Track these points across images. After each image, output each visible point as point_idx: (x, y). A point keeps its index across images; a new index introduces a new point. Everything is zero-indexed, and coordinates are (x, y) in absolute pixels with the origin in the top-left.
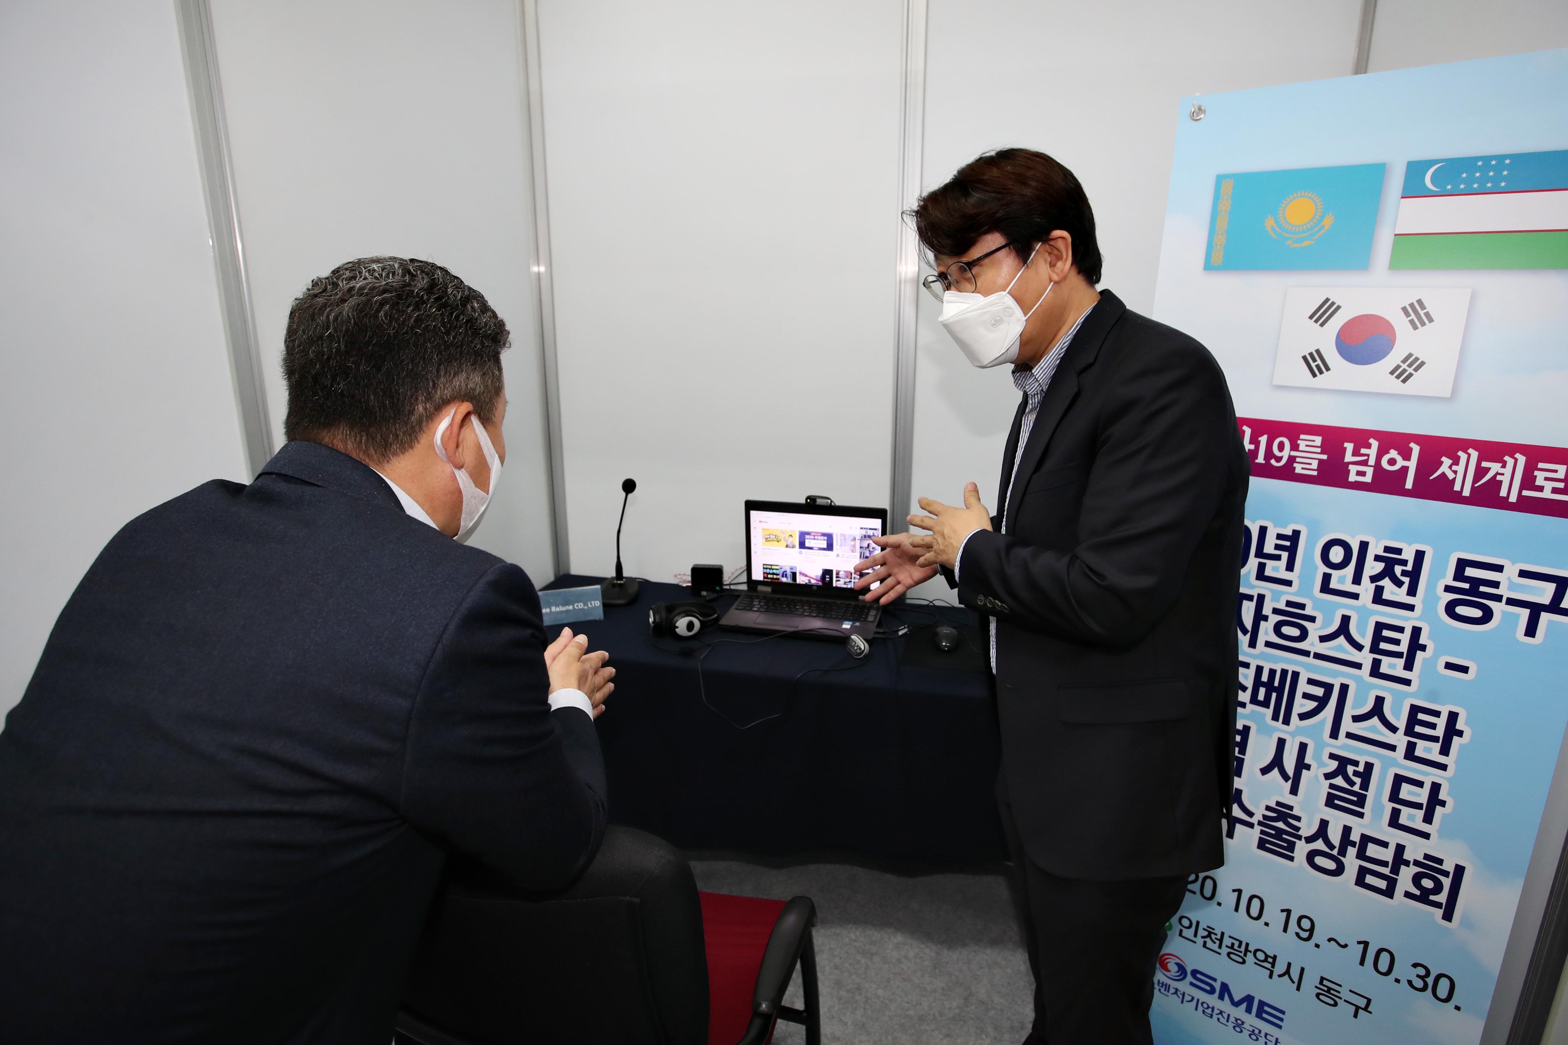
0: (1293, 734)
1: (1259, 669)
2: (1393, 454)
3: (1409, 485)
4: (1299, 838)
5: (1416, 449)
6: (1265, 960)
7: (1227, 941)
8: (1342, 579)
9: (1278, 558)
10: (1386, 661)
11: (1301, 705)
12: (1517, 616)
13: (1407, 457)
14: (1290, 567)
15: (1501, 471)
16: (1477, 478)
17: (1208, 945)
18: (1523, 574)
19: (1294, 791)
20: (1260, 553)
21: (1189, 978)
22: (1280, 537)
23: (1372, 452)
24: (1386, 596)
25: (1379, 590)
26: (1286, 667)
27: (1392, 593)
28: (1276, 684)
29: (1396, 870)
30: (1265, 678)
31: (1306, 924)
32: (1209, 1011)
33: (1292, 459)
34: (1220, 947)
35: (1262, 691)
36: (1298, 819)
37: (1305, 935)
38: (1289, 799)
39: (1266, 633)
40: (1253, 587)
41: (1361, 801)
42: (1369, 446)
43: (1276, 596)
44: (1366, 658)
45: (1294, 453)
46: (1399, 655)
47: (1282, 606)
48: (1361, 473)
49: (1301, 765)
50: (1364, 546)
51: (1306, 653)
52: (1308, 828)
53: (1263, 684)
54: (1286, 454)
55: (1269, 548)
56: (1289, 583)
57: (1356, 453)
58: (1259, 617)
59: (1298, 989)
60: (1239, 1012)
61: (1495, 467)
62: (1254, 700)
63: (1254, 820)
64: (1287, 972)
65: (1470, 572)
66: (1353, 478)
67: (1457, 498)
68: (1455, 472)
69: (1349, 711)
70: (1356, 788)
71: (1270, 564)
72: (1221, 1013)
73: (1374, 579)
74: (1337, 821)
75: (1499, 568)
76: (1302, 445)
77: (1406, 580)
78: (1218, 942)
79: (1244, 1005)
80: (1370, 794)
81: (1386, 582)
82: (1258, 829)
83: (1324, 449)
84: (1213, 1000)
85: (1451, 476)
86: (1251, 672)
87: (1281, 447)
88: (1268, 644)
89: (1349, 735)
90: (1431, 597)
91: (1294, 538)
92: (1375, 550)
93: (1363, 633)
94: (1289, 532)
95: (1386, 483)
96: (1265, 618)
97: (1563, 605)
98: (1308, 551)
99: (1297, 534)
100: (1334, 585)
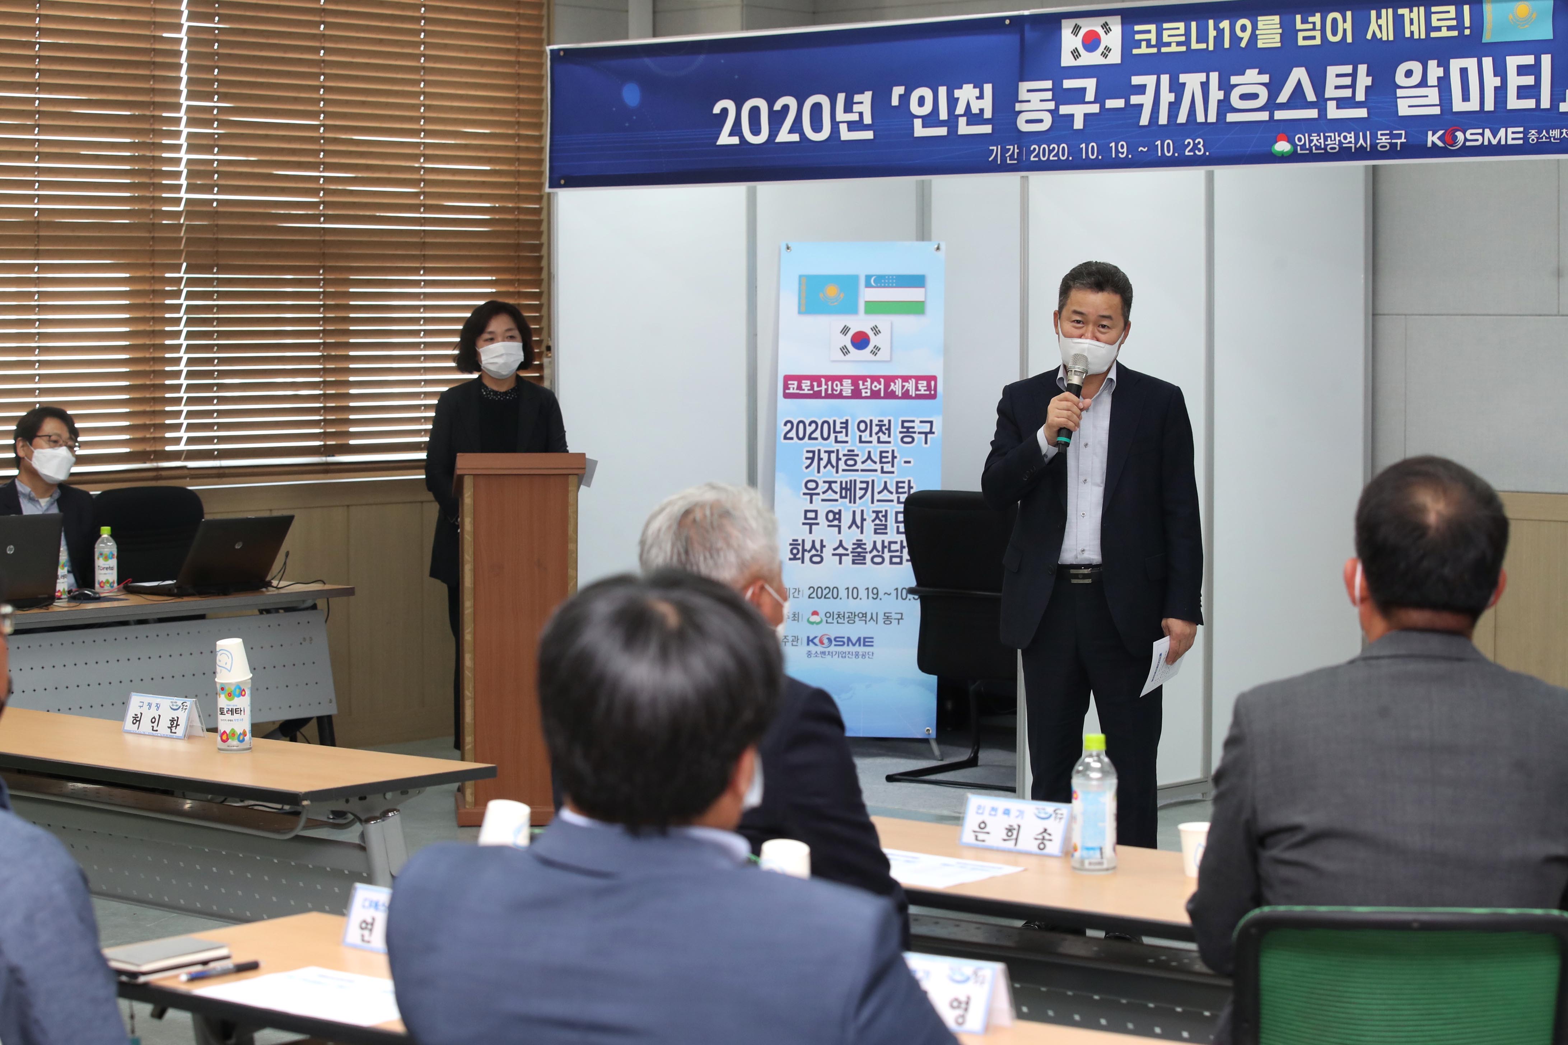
0: (858, 507)
1: (841, 482)
2: (875, 383)
3: (882, 395)
4: (866, 553)
5: (882, 381)
6: (863, 616)
7: (846, 616)
8: (866, 436)
9: (841, 432)
10: (885, 466)
11: (859, 493)
12: (921, 438)
13: (880, 384)
14: (847, 435)
15: (909, 386)
16: (902, 389)
17: (839, 622)
18: (921, 422)
19: (862, 532)
20: (835, 432)
21: (834, 643)
22: (842, 423)
23: (868, 383)
24: (881, 440)
25: (879, 438)
26: (851, 478)
27: (883, 438)
28: (849, 487)
29: (902, 552)
30: (844, 486)
31: (875, 591)
32: (843, 655)
33: (841, 390)
34: (844, 620)
35: (844, 492)
36: (865, 544)
37: (875, 597)
38: (860, 537)
39: (842, 466)
40: (834, 447)
41: (886, 527)
42: (867, 381)
43: (843, 448)
44: (878, 466)
45: (842, 388)
46: (888, 462)
47: (846, 452)
48: (866, 393)
49: (863, 520)
50: (871, 421)
51: (857, 470)
52: (869, 547)
53: (844, 489)
54: (839, 388)
55: (838, 429)
56: (847, 442)
57: (863, 385)
58: (838, 459)
59: (877, 623)
60: (857, 648)
61: (906, 384)
62: (841, 497)
63: (849, 552)
64: (872, 618)
65: (906, 424)
66: (864, 395)
67: (897, 397)
69: (876, 491)
70: (883, 522)
71: (839, 435)
72: (849, 653)
73: (877, 434)
74: (879, 538)
75: (913, 421)
76: (844, 384)
77: (887, 432)
78: (843, 618)
79: (858, 644)
80: (888, 523)
81: (880, 434)
82: (851, 555)
83: (853, 384)
84: (845, 649)
85: (894, 389)
86: (838, 485)
87: (837, 385)
88: (844, 470)
89: (878, 501)
90: (896, 437)
91: (847, 422)
92: (875, 422)
93: (876, 457)
94: (844, 421)
95: (875, 395)
96: (840, 459)
97: (933, 430)
98: (853, 427)
99: (847, 421)
100: (863, 439)
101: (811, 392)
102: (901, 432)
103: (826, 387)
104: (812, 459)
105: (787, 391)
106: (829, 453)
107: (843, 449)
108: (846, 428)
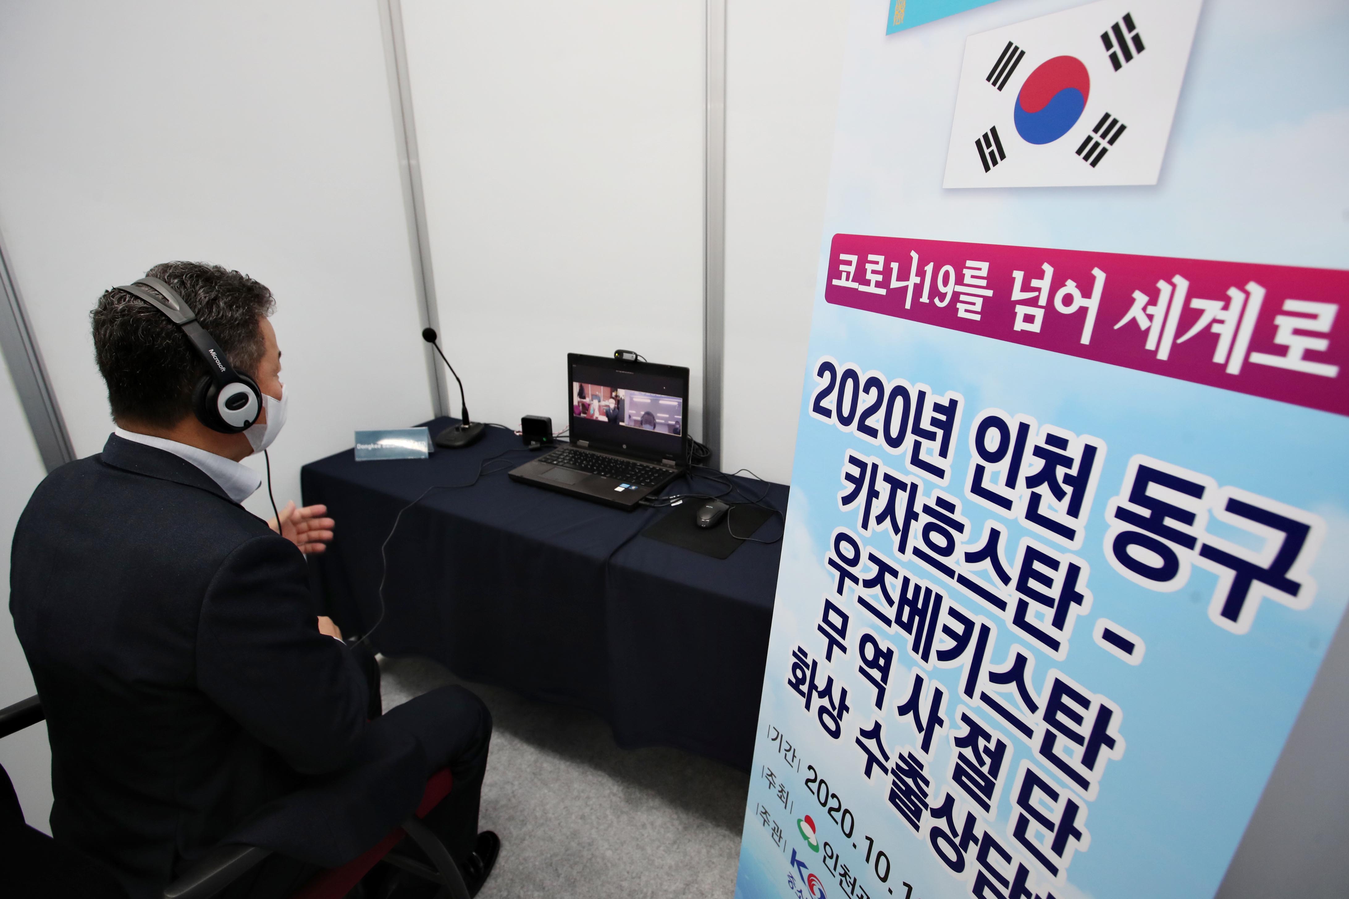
0: (931, 675)
1: (906, 581)
2: (1070, 287)
3: (1086, 339)
4: (927, 806)
5: (1100, 276)
7: (858, 890)
8: (995, 477)
9: (931, 436)
10: (1034, 606)
11: (942, 642)
12: (1215, 578)
13: (1087, 293)
14: (944, 451)
15: (1221, 315)
16: (1183, 326)
17: (843, 885)
18: (1235, 507)
19: (926, 746)
20: (916, 428)
22: (938, 408)
23: (1045, 284)
24: (1043, 510)
25: (1035, 500)
26: (930, 585)
27: (1050, 507)
28: (921, 605)
30: (910, 594)
33: (956, 297)
34: (852, 892)
35: (907, 610)
36: (927, 783)
38: (920, 755)
39: (915, 537)
40: (907, 473)
41: (989, 789)
42: (1041, 275)
43: (928, 489)
44: (1012, 596)
45: (959, 289)
46: (1047, 601)
47: (932, 504)
48: (1029, 319)
49: (934, 717)
50: (1024, 429)
51: (949, 572)
52: (934, 798)
53: (910, 603)
54: (949, 290)
55: (925, 424)
56: (941, 473)
57: (1026, 287)
58: (911, 515)
61: (1211, 309)
62: (899, 619)
63: (889, 766)
65: (1154, 491)
66: (1019, 325)
68: (1150, 317)
69: (986, 667)
70: (985, 770)
71: (925, 444)
73: (1032, 482)
74: (963, 801)
75: (1196, 491)
76: (967, 276)
77: (1068, 489)
78: (851, 887)
80: (997, 785)
81: (1044, 489)
82: (891, 777)
83: (991, 281)
85: (1143, 323)
86: (898, 583)
87: (946, 279)
88: (916, 551)
89: (985, 698)
90: (1097, 527)
91: (950, 410)
92: (1036, 439)
93: (1010, 562)
94: (946, 403)
96: (916, 517)
97: (1293, 574)
98: (965, 430)
99: (953, 403)
100: (986, 484)
101: (883, 292)
102: (1122, 514)
103: (918, 280)
104: (858, 482)
105: (835, 282)
106: (896, 484)
107: (928, 491)
108: (947, 427)
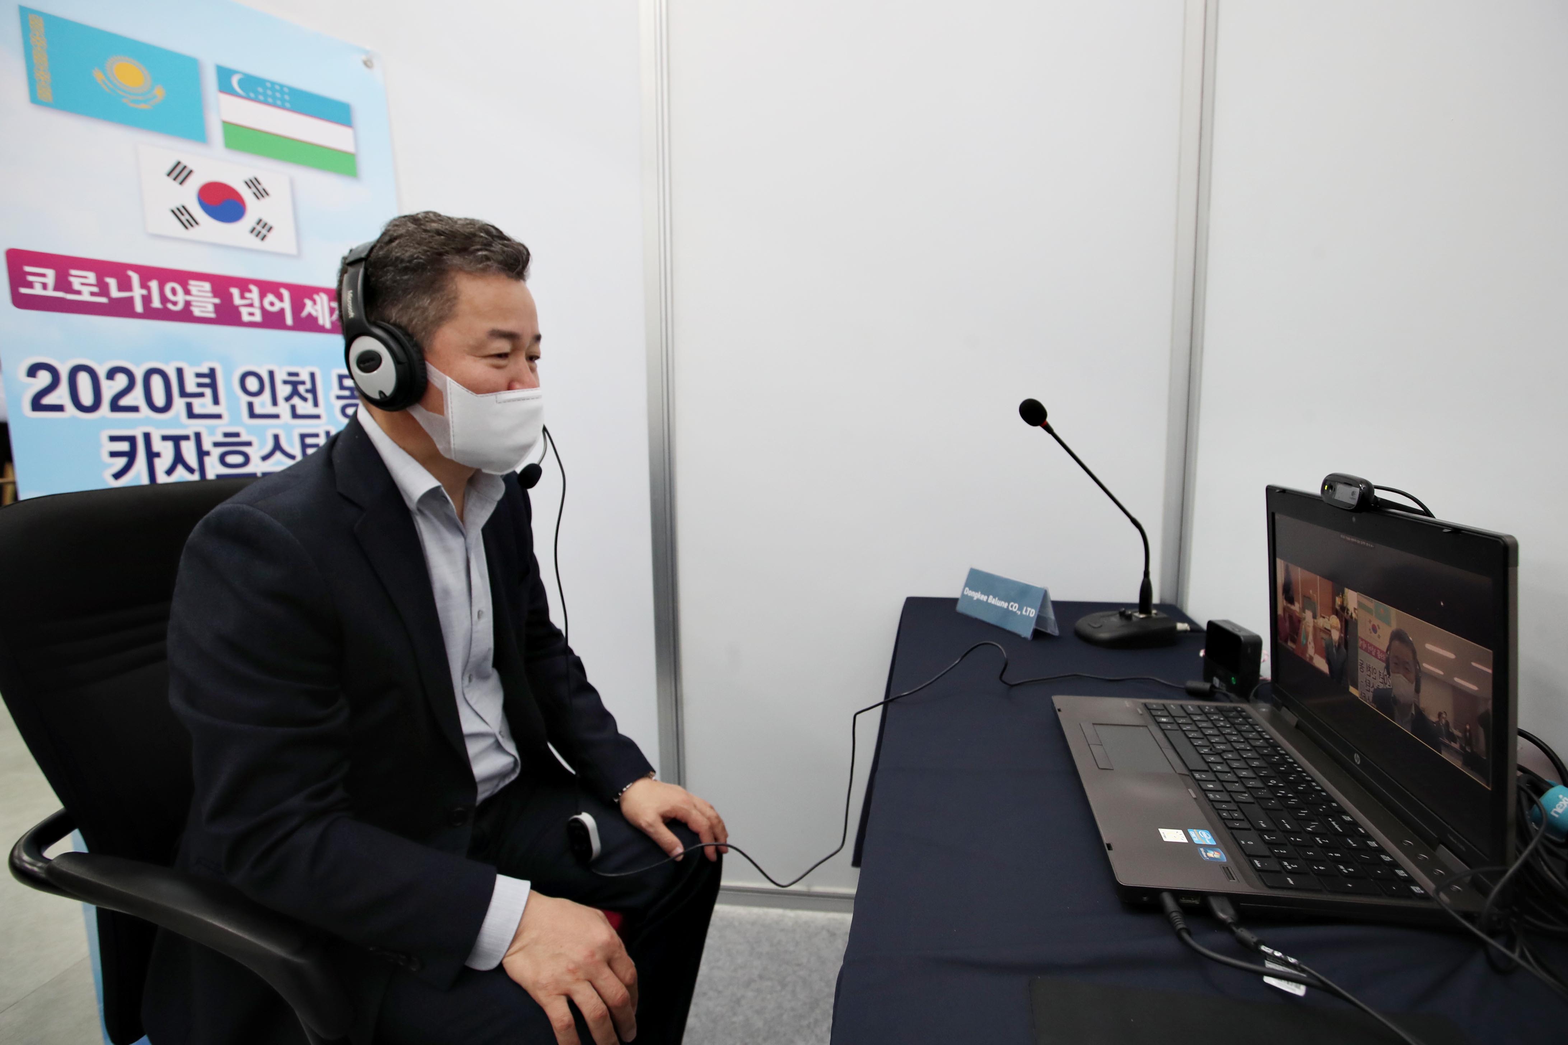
2: (270, 297)
3: (288, 321)
5: (285, 292)
8: (262, 404)
9: (200, 394)
13: (280, 299)
14: (216, 401)
20: (183, 393)
22: (198, 375)
23: (254, 295)
24: (299, 411)
25: (293, 408)
27: (302, 408)
33: (188, 304)
39: (212, 464)
40: (187, 425)
42: (250, 291)
43: (210, 430)
45: (189, 298)
47: (220, 438)
48: (251, 314)
50: (271, 374)
54: (180, 299)
55: (191, 387)
56: (219, 417)
57: (241, 297)
58: (202, 452)
66: (246, 318)
71: (196, 402)
73: (288, 399)
76: (193, 290)
77: (308, 396)
81: (296, 401)
83: (214, 293)
87: (174, 292)
91: (211, 374)
92: (280, 376)
93: (292, 446)
94: (205, 370)
95: (273, 321)
96: (208, 453)
98: (227, 384)
99: (211, 370)
100: (258, 410)
103: (143, 292)
104: (130, 454)
106: (178, 437)
107: (212, 432)
108: (212, 387)
